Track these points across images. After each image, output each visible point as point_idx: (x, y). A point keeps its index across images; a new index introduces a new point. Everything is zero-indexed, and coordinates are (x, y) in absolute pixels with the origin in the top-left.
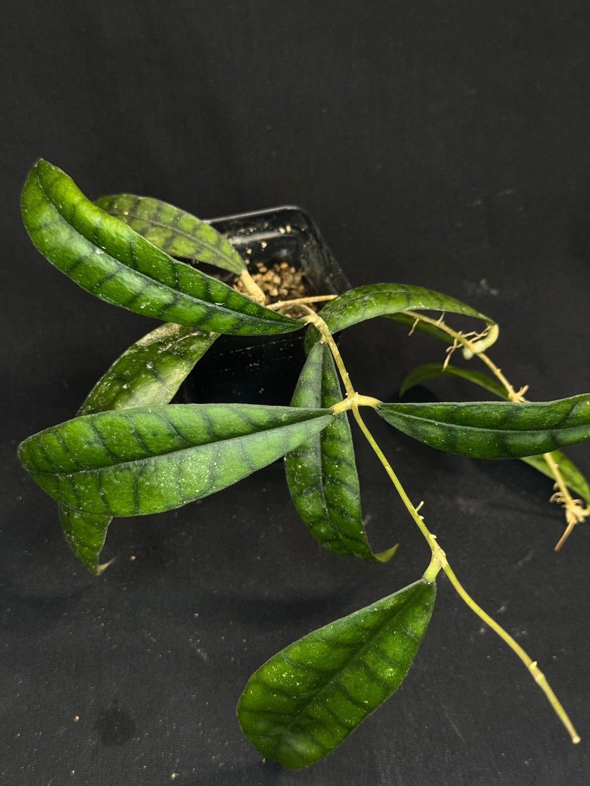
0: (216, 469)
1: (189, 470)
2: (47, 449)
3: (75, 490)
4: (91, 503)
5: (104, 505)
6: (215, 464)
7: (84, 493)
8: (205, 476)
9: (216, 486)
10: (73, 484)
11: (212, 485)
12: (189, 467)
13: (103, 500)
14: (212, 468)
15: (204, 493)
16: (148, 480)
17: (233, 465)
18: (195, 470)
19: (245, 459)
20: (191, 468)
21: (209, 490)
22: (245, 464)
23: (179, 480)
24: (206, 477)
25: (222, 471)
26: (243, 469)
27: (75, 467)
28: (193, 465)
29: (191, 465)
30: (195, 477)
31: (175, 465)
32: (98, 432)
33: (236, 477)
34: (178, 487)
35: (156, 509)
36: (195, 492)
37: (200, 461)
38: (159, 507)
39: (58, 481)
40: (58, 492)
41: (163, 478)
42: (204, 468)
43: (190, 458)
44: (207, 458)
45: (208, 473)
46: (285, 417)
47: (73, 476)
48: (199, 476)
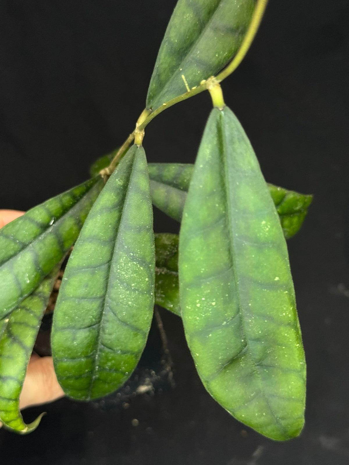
0: (136, 256)
1: (127, 276)
2: (69, 374)
3: (110, 370)
4: (124, 364)
5: (129, 355)
6: (132, 254)
7: (114, 365)
8: (137, 267)
9: (150, 263)
10: (104, 369)
11: (148, 266)
12: (125, 275)
13: (125, 353)
14: (133, 259)
15: (151, 275)
16: (122, 312)
17: (139, 242)
18: (129, 272)
19: (139, 230)
20: (126, 274)
21: (150, 271)
22: (143, 232)
23: (132, 288)
24: (139, 267)
25: (140, 252)
26: (147, 236)
27: (90, 360)
28: (125, 271)
29: (124, 273)
30: (135, 275)
31: (119, 285)
32: (68, 328)
33: (150, 245)
34: (137, 292)
35: (148, 318)
36: (148, 281)
37: (124, 265)
38: (148, 316)
39: (98, 379)
40: (108, 383)
41: (125, 299)
42: (131, 264)
43: (119, 271)
44: (125, 258)
45: (137, 264)
46: (119, 180)
47: (98, 366)
48: (135, 272)
